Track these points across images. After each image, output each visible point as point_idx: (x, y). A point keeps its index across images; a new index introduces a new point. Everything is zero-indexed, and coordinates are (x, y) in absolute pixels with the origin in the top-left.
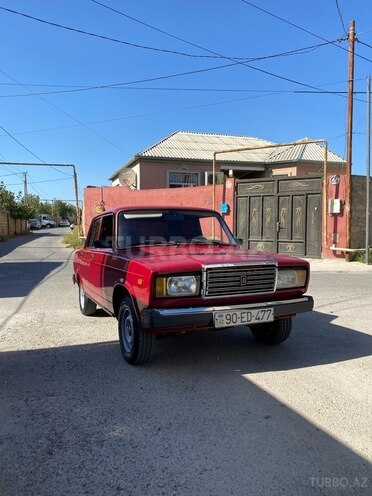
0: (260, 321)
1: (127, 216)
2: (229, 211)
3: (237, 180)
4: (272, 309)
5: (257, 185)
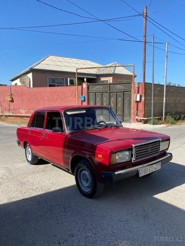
0: (156, 170)
1: (69, 113)
2: (85, 99)
3: (89, 84)
5: (99, 86)
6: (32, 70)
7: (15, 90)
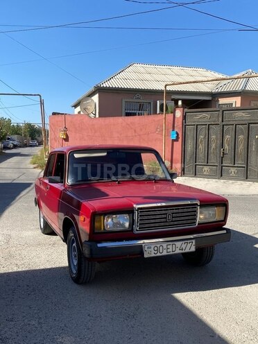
0: (183, 251)
1: (76, 156)
2: (178, 137)
3: (186, 110)
4: (194, 241)
5: (204, 114)
6: (99, 90)
7: (71, 122)
